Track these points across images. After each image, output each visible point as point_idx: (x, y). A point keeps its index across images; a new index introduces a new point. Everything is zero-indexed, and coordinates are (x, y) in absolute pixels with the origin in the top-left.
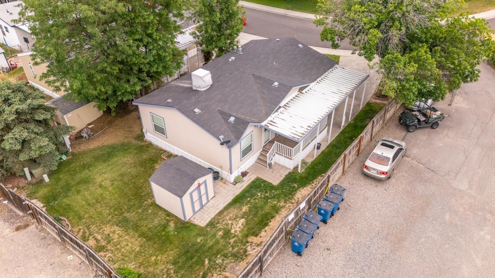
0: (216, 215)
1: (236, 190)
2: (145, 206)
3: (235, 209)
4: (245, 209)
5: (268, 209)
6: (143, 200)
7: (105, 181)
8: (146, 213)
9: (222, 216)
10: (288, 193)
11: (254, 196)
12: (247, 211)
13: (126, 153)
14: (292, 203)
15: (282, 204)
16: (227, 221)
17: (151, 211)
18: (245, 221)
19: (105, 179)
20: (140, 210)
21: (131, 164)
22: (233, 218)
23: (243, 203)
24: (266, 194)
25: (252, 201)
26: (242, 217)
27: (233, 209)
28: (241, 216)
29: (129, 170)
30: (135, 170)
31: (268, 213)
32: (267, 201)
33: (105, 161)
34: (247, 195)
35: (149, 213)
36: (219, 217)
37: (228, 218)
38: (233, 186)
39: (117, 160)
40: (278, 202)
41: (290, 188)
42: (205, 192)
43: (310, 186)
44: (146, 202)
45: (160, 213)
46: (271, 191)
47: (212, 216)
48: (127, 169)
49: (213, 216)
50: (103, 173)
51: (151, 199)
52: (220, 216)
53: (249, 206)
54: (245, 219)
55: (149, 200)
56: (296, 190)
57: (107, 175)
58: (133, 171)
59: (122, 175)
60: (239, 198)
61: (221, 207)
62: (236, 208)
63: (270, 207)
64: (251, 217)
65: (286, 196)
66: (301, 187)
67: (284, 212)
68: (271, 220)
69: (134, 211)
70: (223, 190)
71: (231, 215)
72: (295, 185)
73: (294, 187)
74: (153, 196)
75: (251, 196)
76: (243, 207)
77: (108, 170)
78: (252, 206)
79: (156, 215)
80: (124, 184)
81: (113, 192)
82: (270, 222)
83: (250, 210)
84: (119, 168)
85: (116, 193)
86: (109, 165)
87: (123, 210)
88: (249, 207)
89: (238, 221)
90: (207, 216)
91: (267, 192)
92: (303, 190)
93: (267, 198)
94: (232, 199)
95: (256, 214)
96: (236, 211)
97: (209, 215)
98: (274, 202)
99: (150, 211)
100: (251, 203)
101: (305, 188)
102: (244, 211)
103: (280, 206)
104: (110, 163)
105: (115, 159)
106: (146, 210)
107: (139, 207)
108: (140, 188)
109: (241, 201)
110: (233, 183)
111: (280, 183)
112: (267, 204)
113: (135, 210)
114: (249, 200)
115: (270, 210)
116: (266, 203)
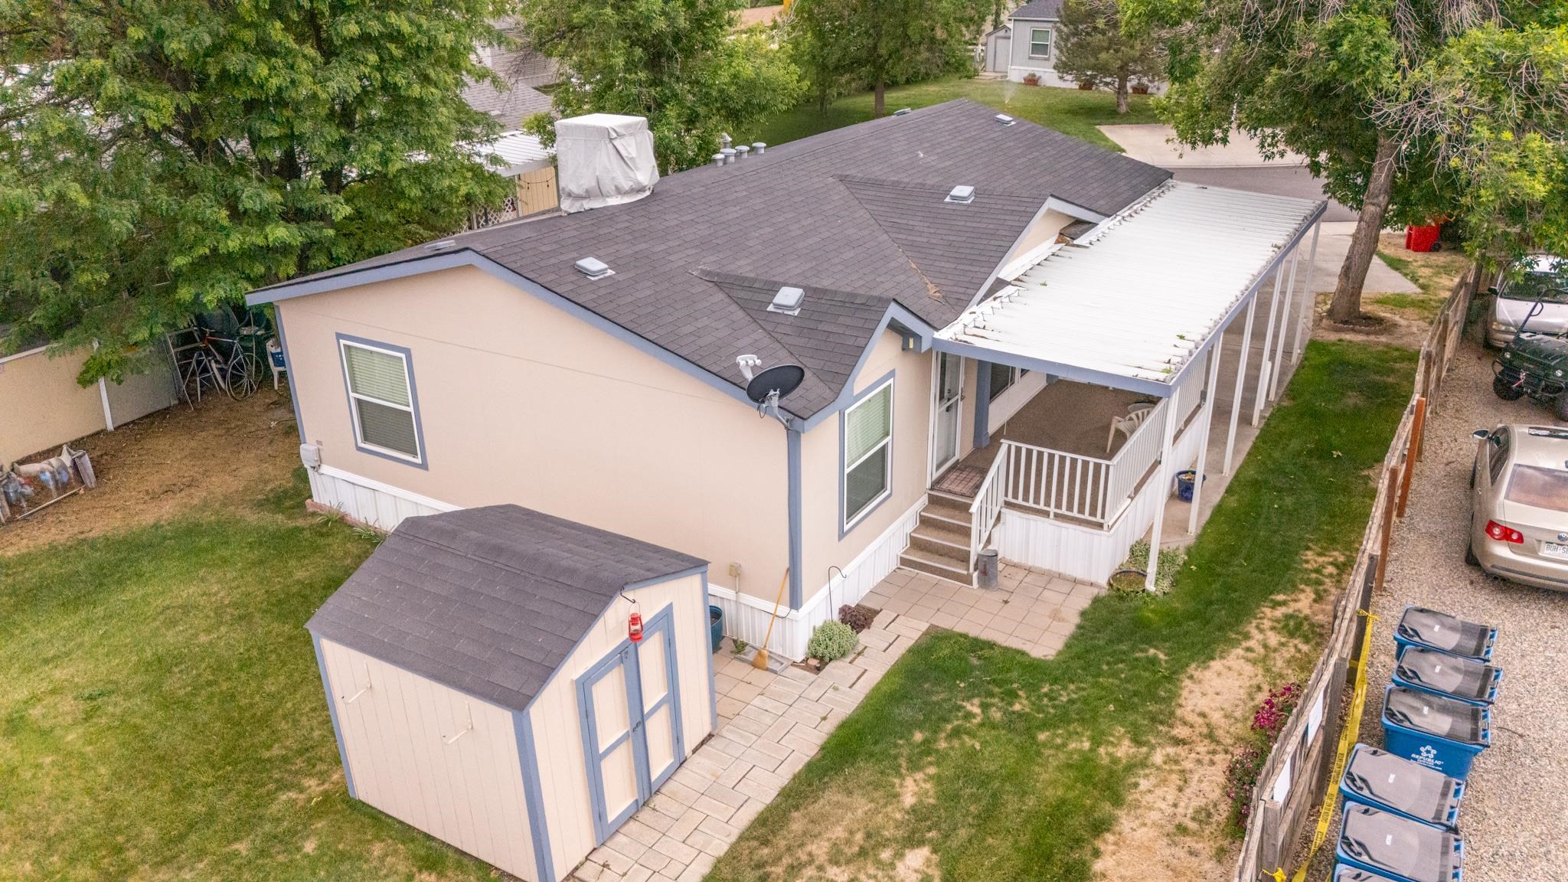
0: (742, 838)
1: (830, 694)
2: (278, 820)
3: (850, 793)
4: (913, 789)
5: (1053, 783)
6: (272, 786)
7: (49, 700)
8: (281, 858)
9: (783, 843)
10: (1136, 694)
11: (946, 720)
12: (932, 801)
13: (202, 565)
14: (1178, 742)
15: (1124, 750)
16: (821, 868)
17: (319, 847)
18: (935, 858)
19: (53, 692)
20: (242, 847)
21: (219, 611)
22: (856, 849)
23: (896, 758)
24: (1011, 704)
25: (942, 745)
26: (912, 841)
27: (839, 797)
28: (900, 834)
29: (203, 638)
30: (238, 634)
31: (1063, 802)
32: (1034, 738)
33: (69, 605)
34: (904, 712)
35: (307, 856)
36: (766, 851)
37: (820, 849)
38: (811, 676)
39: (144, 597)
40: (1096, 742)
41: (1134, 668)
42: (662, 694)
43: (1240, 651)
44: (293, 795)
45: (377, 849)
46: (1032, 688)
47: (720, 846)
48: (196, 635)
49: (726, 848)
50: (46, 661)
51: (323, 777)
52: (765, 842)
53: (932, 770)
54: (935, 851)
55: (311, 783)
56: (1172, 678)
57: (72, 670)
58: (230, 640)
59: (162, 664)
60: (860, 735)
61: (764, 789)
62: (857, 793)
63: (1058, 768)
64: (963, 833)
65: (1124, 707)
66: (1192, 658)
67: (1159, 792)
68: (1099, 844)
69: (201, 853)
70: (757, 701)
71: (839, 832)
72: (1152, 651)
73: (1153, 661)
74: (337, 760)
75: (927, 718)
76: (897, 781)
77: (80, 645)
78: (949, 772)
79: (345, 867)
80: (165, 706)
81: (82, 754)
82: (1097, 853)
83: (950, 798)
84: (146, 631)
85: (104, 756)
86: (89, 622)
87: (132, 854)
88: (938, 779)
89: (893, 866)
90: (685, 849)
91: (1012, 695)
92: (1208, 674)
93: (1023, 727)
94: (820, 742)
95: (987, 818)
96: (861, 805)
97: (698, 839)
98: (1072, 746)
99: (309, 847)
100: (942, 758)
101: (1216, 665)
102: (909, 800)
103: (1115, 761)
104: (100, 611)
105: (134, 592)
106: (288, 839)
107: (244, 826)
108: (263, 721)
109: (877, 749)
110: (806, 660)
111: (1068, 646)
112: (1039, 754)
113: (212, 847)
114: (926, 741)
115: (1069, 788)
116: (1030, 752)
